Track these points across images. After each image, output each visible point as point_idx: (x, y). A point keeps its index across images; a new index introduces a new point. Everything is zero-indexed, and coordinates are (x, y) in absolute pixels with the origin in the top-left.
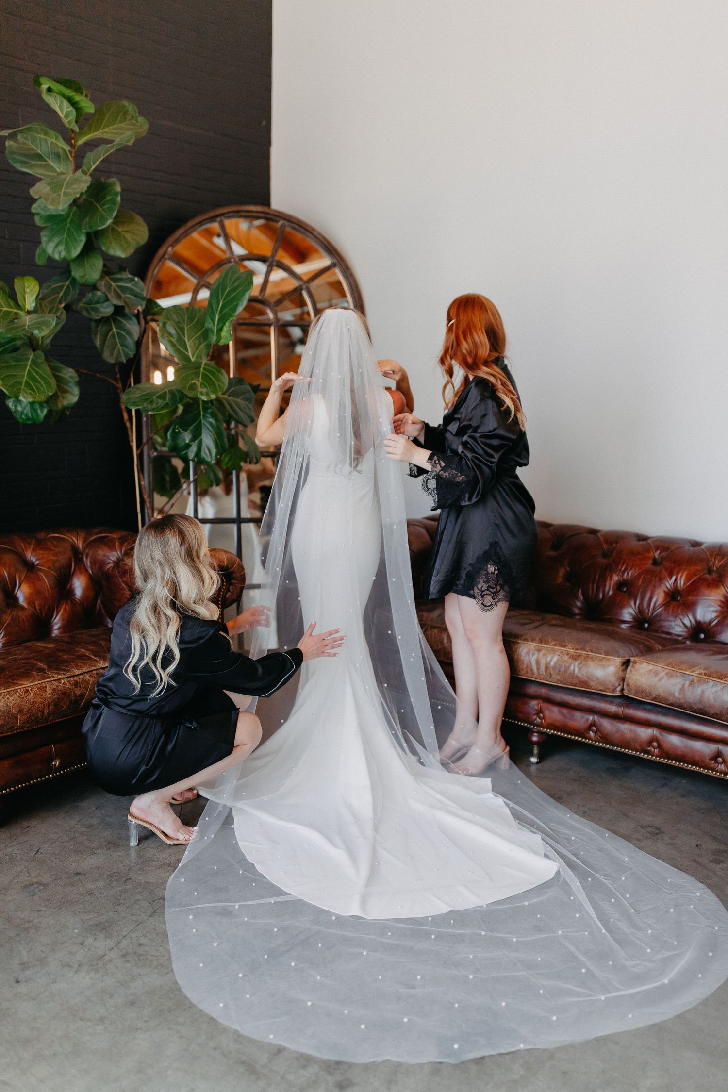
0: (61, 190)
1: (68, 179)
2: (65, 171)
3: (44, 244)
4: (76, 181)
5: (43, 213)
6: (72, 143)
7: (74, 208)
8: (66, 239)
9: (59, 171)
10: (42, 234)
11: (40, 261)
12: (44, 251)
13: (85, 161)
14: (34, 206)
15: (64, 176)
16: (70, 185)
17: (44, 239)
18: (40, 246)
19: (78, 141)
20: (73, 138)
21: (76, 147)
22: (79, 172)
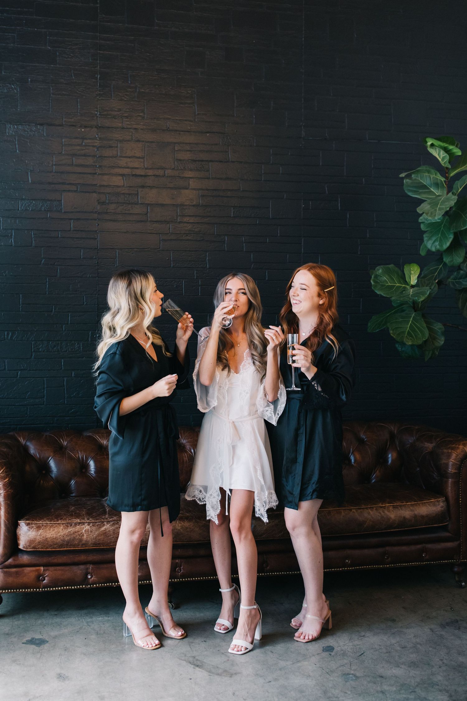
0: (437, 207)
1: (442, 199)
2: (441, 194)
3: (425, 242)
4: (448, 200)
5: (426, 222)
6: (446, 176)
7: (447, 217)
8: (440, 237)
9: (437, 194)
10: (424, 236)
11: (423, 253)
12: (426, 246)
13: (454, 186)
14: (421, 218)
15: (441, 197)
16: (443, 202)
17: (425, 239)
18: (423, 243)
19: (450, 173)
20: (447, 173)
21: (449, 178)
22: (450, 194)
